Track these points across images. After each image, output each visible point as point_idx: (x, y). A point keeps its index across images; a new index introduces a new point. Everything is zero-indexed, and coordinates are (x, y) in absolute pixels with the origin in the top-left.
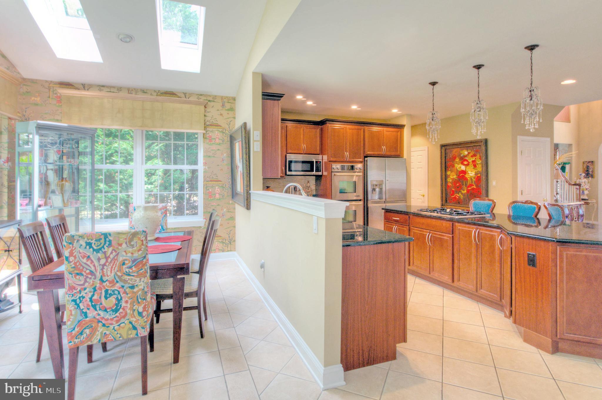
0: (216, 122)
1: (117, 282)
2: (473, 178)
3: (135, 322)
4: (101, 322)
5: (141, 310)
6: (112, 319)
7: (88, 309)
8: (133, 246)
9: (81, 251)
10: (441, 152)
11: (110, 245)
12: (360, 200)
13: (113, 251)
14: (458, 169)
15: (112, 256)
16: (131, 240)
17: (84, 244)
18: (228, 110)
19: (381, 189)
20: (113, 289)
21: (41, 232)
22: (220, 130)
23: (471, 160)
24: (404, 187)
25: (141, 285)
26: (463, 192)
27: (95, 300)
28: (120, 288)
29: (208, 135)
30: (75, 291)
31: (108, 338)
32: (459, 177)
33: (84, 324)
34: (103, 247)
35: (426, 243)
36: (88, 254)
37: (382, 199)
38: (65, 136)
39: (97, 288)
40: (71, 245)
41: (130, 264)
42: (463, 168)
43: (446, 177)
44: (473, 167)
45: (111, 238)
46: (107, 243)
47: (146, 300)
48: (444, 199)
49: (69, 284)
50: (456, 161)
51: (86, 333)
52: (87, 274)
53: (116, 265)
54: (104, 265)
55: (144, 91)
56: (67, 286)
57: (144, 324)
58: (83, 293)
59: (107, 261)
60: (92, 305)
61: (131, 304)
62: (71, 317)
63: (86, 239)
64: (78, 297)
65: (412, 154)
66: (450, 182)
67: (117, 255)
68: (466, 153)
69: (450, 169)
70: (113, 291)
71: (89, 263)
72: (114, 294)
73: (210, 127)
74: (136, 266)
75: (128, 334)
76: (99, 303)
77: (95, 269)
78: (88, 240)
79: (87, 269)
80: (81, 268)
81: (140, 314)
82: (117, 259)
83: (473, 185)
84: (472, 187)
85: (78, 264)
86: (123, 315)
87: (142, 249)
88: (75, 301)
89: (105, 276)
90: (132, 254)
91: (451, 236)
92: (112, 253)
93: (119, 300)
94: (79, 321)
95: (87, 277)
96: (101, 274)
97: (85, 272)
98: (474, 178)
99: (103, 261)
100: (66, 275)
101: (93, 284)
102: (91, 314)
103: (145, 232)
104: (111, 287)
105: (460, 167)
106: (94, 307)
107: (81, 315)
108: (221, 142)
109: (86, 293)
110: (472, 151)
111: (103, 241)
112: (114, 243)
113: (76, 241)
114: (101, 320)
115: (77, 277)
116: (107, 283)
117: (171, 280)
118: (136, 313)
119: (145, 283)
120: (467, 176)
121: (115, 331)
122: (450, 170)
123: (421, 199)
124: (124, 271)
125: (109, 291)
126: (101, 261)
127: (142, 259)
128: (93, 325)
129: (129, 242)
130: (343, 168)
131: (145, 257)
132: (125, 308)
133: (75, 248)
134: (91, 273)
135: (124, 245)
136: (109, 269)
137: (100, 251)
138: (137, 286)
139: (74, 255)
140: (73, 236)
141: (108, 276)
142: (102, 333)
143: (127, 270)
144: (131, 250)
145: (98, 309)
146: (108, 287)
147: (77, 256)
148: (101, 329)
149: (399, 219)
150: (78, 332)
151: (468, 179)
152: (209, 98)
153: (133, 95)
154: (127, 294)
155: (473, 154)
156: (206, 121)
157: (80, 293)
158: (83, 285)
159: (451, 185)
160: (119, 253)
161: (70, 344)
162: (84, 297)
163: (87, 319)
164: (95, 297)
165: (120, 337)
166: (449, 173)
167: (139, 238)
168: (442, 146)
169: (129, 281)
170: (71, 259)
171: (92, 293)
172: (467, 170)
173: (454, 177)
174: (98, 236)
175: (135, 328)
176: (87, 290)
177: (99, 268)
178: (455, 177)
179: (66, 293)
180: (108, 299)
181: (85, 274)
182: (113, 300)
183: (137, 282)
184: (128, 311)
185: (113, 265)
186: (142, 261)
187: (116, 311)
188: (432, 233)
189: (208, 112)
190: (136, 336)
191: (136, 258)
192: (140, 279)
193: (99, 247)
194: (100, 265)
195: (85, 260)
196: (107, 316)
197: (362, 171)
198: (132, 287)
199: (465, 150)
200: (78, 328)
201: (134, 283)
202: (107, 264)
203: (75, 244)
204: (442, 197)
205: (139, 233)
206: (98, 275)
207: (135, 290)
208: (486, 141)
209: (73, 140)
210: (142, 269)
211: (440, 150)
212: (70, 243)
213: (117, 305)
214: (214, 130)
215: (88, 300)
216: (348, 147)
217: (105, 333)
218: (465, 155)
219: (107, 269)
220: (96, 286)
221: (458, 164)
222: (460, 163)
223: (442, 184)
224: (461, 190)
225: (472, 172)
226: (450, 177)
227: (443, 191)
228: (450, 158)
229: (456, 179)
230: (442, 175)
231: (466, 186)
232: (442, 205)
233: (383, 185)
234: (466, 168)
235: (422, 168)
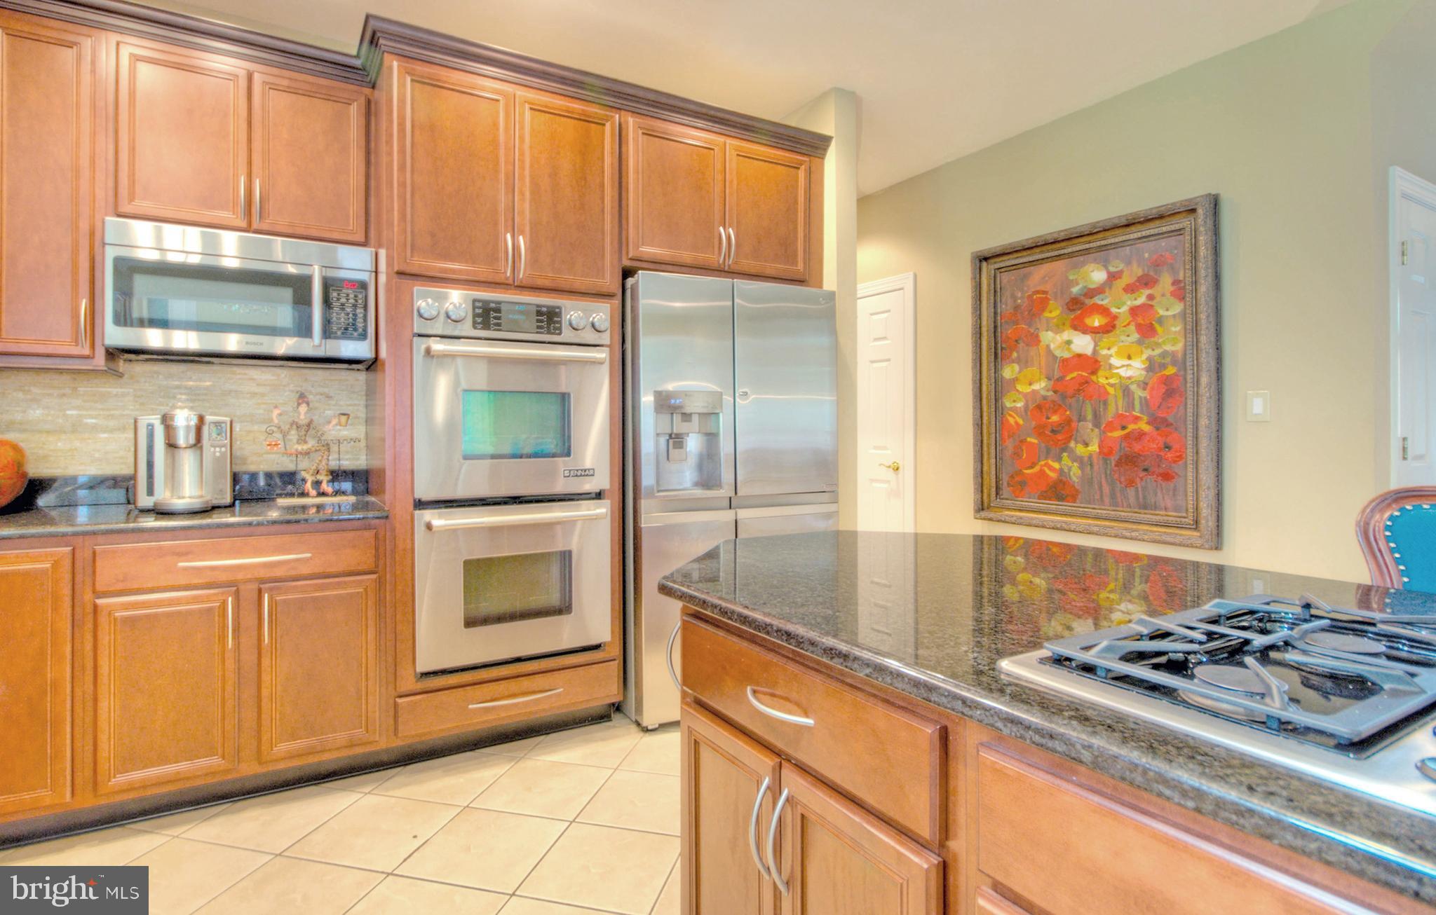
2: (1133, 387)
10: (977, 287)
14: (1058, 353)
23: (1122, 305)
26: (1080, 450)
32: (1058, 385)
37: (717, 487)
42: (1082, 344)
43: (1001, 388)
44: (1135, 336)
48: (990, 480)
50: (1048, 319)
66: (1014, 409)
68: (1097, 276)
69: (1015, 355)
83: (1137, 419)
84: (1132, 427)
98: (1144, 385)
105: (1069, 343)
110: (1129, 263)
120: (1101, 379)
122: (1018, 361)
123: (888, 482)
151: (1111, 390)
155: (1139, 279)
159: (1021, 422)
166: (1009, 372)
168: (982, 259)
172: (1104, 352)
173: (1036, 387)
178: (1041, 386)
199: (1091, 266)
204: (980, 475)
208: (1215, 203)
211: (974, 279)
218: (1093, 287)
221: (1058, 329)
222: (1068, 323)
223: (981, 417)
224: (1072, 444)
225: (1129, 358)
226: (1018, 391)
227: (985, 448)
228: (1017, 308)
229: (1043, 393)
230: (981, 379)
231: (1097, 424)
232: (982, 507)
233: (724, 420)
234: (1096, 345)
235: (889, 360)
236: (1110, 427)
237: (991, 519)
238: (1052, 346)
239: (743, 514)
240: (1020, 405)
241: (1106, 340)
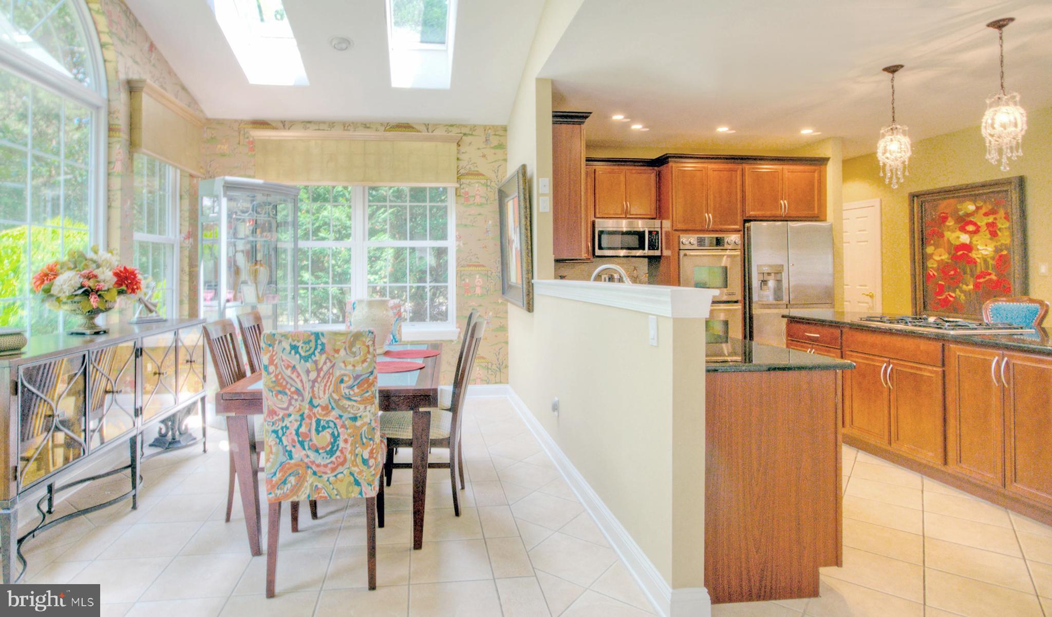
0: (476, 169)
1: (333, 408)
2: (989, 259)
3: (358, 473)
4: (311, 468)
5: (366, 456)
6: (326, 466)
7: (294, 447)
8: (354, 354)
9: (284, 358)
10: (912, 210)
11: (323, 351)
12: (736, 302)
13: (328, 361)
14: (953, 242)
15: (325, 368)
16: (352, 345)
17: (288, 348)
18: (496, 147)
19: (779, 281)
20: (327, 419)
21: (231, 335)
22: (483, 181)
24: (827, 281)
25: (366, 416)
27: (302, 433)
28: (337, 418)
29: (462, 191)
30: (276, 418)
31: (320, 495)
32: (954, 257)
33: (289, 469)
34: (314, 353)
35: (881, 384)
36: (293, 363)
37: (782, 300)
38: (260, 198)
39: (305, 416)
40: (271, 348)
41: (350, 383)
42: (965, 238)
43: (924, 257)
44: (989, 236)
45: (324, 341)
46: (320, 347)
47: (373, 441)
48: (920, 302)
49: (268, 406)
50: (949, 226)
51: (290, 482)
52: (292, 393)
53: (331, 382)
54: (315, 381)
55: (366, 126)
56: (265, 410)
57: (371, 479)
58: (287, 422)
59: (318, 375)
60: (299, 441)
61: (352, 444)
62: (271, 456)
63: (290, 340)
64: (280, 427)
65: (846, 214)
66: (932, 268)
67: (333, 366)
68: (971, 207)
69: (932, 242)
70: (328, 422)
71: (294, 376)
72: (329, 427)
73: (466, 177)
74: (359, 386)
75: (348, 492)
76: (308, 439)
77: (303, 386)
78: (294, 341)
79: (292, 386)
80: (284, 383)
81: (365, 462)
82: (332, 373)
83: (990, 274)
84: (988, 277)
85: (280, 377)
86: (341, 460)
87: (368, 360)
88: (276, 432)
89: (316, 398)
90: (354, 366)
91: (940, 370)
92: (325, 363)
93: (335, 437)
94: (282, 464)
95: (292, 398)
96: (311, 395)
97: (289, 389)
98: (993, 258)
99: (313, 375)
100: (266, 394)
101: (300, 409)
102: (298, 454)
103: (372, 333)
104: (324, 415)
105: (958, 237)
106: (302, 443)
107: (284, 455)
108: (483, 200)
109: (291, 422)
110: (985, 202)
111: (313, 344)
112: (328, 348)
113: (277, 342)
114: (310, 464)
115: (280, 396)
116: (319, 409)
117: (410, 413)
118: (359, 460)
119: (372, 413)
120: (973, 255)
121: (330, 484)
122: (934, 244)
123: (867, 303)
124: (343, 392)
125: (322, 422)
126: (310, 375)
127: (368, 375)
128: (300, 472)
129: (349, 347)
130: (701, 242)
131: (372, 373)
132: (344, 450)
133: (276, 353)
134: (298, 392)
135: (342, 352)
136: (322, 388)
137: (310, 360)
138: (360, 417)
139: (275, 363)
140: (274, 335)
141: (320, 399)
142: (311, 485)
143: (347, 391)
144: (352, 360)
145: (307, 448)
146: (320, 415)
147: (279, 365)
148: (310, 479)
149: (818, 336)
150: (280, 480)
151: (978, 260)
152: (464, 130)
153: (351, 133)
154: (347, 429)
155: (990, 210)
156: (460, 168)
157: (283, 422)
158: (287, 409)
159: (936, 274)
160: (335, 364)
161: (270, 496)
162: (287, 428)
163: (292, 461)
164: (303, 430)
165: (337, 495)
166: (929, 250)
167: (364, 343)
168: (914, 196)
169: (349, 409)
170: (272, 368)
171: (299, 423)
172: (975, 243)
173: (943, 257)
174: (306, 335)
175: (357, 483)
176: (292, 417)
177: (308, 386)
178: (945, 257)
179: (265, 420)
180: (320, 434)
181: (289, 393)
182: (326, 436)
183: (360, 411)
184: (349, 456)
185: (327, 381)
186: (367, 380)
187: (331, 453)
188: (893, 363)
189: (463, 153)
190: (360, 496)
191: (359, 373)
192: (365, 408)
193: (308, 353)
194: (309, 381)
195: (289, 372)
196: (319, 460)
197: (739, 247)
198: (355, 419)
199: (968, 203)
200: (281, 474)
201: (356, 412)
202: (319, 380)
203: (276, 346)
204: (914, 298)
205: (364, 334)
206: (307, 396)
207: (358, 423)
208: (1022, 181)
209: (270, 204)
210: (368, 392)
211: (910, 205)
212: (270, 345)
213: (333, 444)
214: (473, 181)
215: (294, 432)
216: (711, 203)
217: (316, 486)
218: (969, 212)
219: (319, 388)
220: (304, 413)
221: (953, 232)
222: (958, 229)
223: (915, 271)
224: (961, 285)
225: (986, 245)
226: (933, 259)
227: (917, 286)
228: (933, 220)
229: (947, 261)
230: (914, 253)
231: (972, 275)
233: (784, 275)
234: (971, 239)
235: (867, 241)
236: (979, 277)
238: (950, 239)
240: (935, 266)
241: (975, 238)
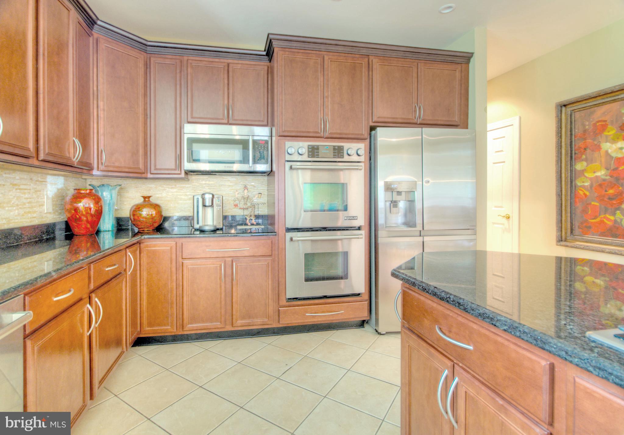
10: (560, 121)
14: (613, 155)
19: (411, 202)
32: (613, 173)
37: (415, 225)
43: (573, 176)
48: (567, 225)
50: (606, 136)
66: (583, 187)
69: (584, 157)
122: (586, 160)
123: (503, 224)
159: (587, 194)
166: (579, 166)
168: (562, 105)
173: (598, 174)
178: (601, 173)
197: (363, 159)
204: (560, 222)
211: (557, 116)
221: (614, 141)
222: (621, 137)
223: (561, 191)
226: (585, 176)
227: (563, 208)
228: (585, 131)
229: (603, 177)
230: (561, 171)
232: (561, 240)
233: (417, 196)
235: (504, 162)
237: (567, 246)
238: (610, 151)
239: (426, 239)
240: (587, 184)
